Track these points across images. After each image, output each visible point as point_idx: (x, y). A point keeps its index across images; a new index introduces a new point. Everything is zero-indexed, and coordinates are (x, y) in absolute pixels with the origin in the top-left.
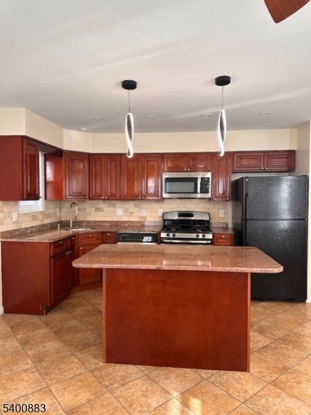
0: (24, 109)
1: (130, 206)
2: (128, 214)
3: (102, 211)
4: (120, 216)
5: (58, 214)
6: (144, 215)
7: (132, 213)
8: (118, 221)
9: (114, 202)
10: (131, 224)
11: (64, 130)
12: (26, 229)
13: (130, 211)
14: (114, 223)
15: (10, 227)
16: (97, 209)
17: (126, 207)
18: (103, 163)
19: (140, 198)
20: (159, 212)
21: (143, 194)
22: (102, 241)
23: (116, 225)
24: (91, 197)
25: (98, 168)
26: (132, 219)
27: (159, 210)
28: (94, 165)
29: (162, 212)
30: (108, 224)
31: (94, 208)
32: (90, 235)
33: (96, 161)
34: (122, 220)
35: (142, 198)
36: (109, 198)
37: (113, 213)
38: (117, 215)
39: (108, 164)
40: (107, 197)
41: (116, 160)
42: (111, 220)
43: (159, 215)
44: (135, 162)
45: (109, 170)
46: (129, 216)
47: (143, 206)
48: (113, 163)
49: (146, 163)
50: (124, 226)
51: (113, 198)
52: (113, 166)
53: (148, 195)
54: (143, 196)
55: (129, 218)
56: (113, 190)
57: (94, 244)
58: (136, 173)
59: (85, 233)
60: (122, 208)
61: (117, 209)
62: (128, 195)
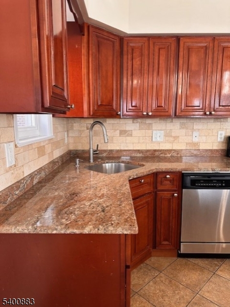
1: (175, 126)
2: (172, 139)
3: (131, 135)
4: (159, 143)
6: (195, 140)
7: (176, 138)
8: (155, 151)
10: (175, 155)
13: (173, 134)
14: (148, 154)
16: (123, 133)
17: (167, 128)
18: (146, 52)
19: (208, 113)
20: (219, 136)
21: (212, 106)
22: (156, 188)
23: (153, 156)
24: (125, 112)
25: (137, 62)
26: (176, 147)
27: (220, 132)
28: (130, 56)
29: (223, 136)
30: (140, 155)
31: (118, 131)
32: (143, 181)
33: (133, 50)
34: (160, 149)
35: (211, 114)
36: (154, 114)
37: (147, 138)
38: (153, 140)
39: (154, 55)
40: (152, 112)
41: (168, 47)
42: (145, 149)
43: (219, 140)
44: (203, 51)
45: (156, 66)
46: (172, 143)
47: (195, 127)
48: (163, 52)
49: (221, 52)
50: (165, 158)
51: (161, 114)
52: (162, 58)
53: (221, 107)
54: (212, 110)
55: (171, 145)
56: (162, 100)
57: (146, 194)
58: (202, 70)
59: (137, 178)
60: (161, 130)
61: (154, 132)
62: (187, 108)
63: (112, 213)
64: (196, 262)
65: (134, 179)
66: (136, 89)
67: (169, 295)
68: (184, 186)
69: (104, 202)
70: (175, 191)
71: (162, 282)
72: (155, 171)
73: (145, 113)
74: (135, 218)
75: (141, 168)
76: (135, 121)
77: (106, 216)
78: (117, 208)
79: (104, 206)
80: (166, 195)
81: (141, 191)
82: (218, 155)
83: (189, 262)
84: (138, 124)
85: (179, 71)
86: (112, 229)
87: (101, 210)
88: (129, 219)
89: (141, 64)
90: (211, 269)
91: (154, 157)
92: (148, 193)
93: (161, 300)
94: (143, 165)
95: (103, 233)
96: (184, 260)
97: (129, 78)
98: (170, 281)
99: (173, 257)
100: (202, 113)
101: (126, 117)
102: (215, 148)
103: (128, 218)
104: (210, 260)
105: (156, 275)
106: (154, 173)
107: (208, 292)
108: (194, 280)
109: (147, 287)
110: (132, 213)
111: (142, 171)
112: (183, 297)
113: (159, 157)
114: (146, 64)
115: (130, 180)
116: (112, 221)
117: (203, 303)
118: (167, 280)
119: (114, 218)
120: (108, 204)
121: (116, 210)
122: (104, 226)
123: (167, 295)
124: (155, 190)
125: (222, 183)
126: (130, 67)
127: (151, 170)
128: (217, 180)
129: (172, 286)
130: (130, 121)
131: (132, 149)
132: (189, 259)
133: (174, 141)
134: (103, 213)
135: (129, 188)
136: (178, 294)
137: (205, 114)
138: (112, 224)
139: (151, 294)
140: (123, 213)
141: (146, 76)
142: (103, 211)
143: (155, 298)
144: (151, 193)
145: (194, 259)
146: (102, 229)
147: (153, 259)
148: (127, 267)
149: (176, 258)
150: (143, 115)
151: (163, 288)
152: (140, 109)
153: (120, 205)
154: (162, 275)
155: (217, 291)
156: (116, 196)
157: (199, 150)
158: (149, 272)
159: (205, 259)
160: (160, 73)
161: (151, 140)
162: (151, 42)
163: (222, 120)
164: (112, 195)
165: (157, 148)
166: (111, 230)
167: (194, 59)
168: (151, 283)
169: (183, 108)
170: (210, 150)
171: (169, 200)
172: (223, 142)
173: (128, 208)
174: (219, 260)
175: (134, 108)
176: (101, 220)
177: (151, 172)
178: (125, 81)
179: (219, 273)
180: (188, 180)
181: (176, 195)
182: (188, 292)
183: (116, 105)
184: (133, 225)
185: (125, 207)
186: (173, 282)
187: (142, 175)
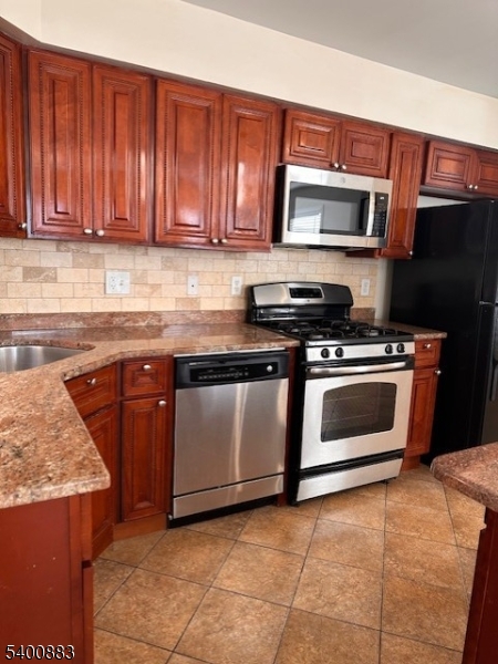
1: (151, 263)
2: (147, 290)
3: (55, 280)
4: (121, 298)
6: (193, 292)
7: (156, 287)
8: (112, 315)
10: (154, 322)
13: (150, 280)
14: (97, 321)
17: (138, 267)
18: (86, 96)
19: (215, 241)
20: (234, 286)
21: (223, 228)
22: (122, 394)
23: (108, 326)
24: (39, 225)
25: (64, 114)
26: (156, 306)
27: (235, 279)
28: (46, 97)
29: (240, 286)
30: (80, 325)
31: (20, 270)
32: (94, 381)
33: (54, 83)
34: (124, 310)
35: (220, 241)
36: (109, 233)
37: (93, 286)
38: (109, 291)
39: (103, 105)
40: (104, 229)
41: (134, 92)
42: (89, 310)
43: (234, 292)
44: (202, 115)
45: (109, 129)
46: (148, 297)
47: (192, 267)
48: (122, 102)
49: (234, 124)
50: (136, 329)
51: (123, 235)
52: (122, 116)
53: (237, 232)
54: (222, 236)
55: (147, 302)
56: (124, 205)
57: (100, 409)
58: (202, 154)
59: (79, 376)
60: (123, 270)
61: (109, 274)
62: (177, 227)
63: (42, 456)
64: (202, 529)
65: (74, 378)
66: (65, 174)
67: (157, 607)
68: (177, 384)
69: (16, 436)
70: (161, 395)
71: (141, 586)
72: (119, 357)
73: (89, 231)
74: (99, 457)
75: (87, 353)
76: (62, 248)
77: (29, 464)
78: (52, 445)
79: (18, 444)
80: (143, 406)
81: (91, 402)
82: (232, 320)
83: (190, 534)
84: (70, 254)
85: (158, 149)
86: (52, 488)
87: (11, 454)
88: (86, 462)
89: (75, 121)
90: (230, 535)
91: (110, 329)
92: (106, 407)
93: (142, 621)
94: (90, 348)
95: (29, 502)
96: (179, 532)
97: (47, 146)
98: (157, 580)
99: (159, 530)
100: (203, 240)
101: (41, 236)
102: (228, 307)
103: (84, 459)
104: (226, 518)
105: (127, 575)
106: (115, 363)
107: (229, 577)
108: (201, 563)
109: (109, 607)
110: (91, 449)
111: (92, 359)
112: (185, 602)
113: (123, 329)
114: (86, 122)
115: (65, 382)
116: (47, 472)
117: (222, 602)
118: (151, 580)
119: (51, 464)
120: (26, 439)
121: (49, 449)
122: (30, 487)
123: (153, 609)
124: (120, 399)
125: (244, 371)
126: (48, 122)
127: (111, 356)
128: (237, 367)
129: (160, 588)
130: (50, 247)
131: (58, 311)
132: (188, 527)
133: (152, 293)
134: (18, 461)
135: (68, 398)
136: (174, 599)
137: (211, 242)
138: (50, 479)
139: (121, 617)
140: (70, 452)
141: (86, 147)
142: (18, 455)
143: (130, 622)
144: (111, 406)
145: (198, 525)
146: (24, 495)
147: (117, 546)
148: (86, 564)
149: (164, 532)
150: (85, 234)
151: (143, 596)
152: (75, 221)
153: (57, 438)
154: (139, 572)
155: (242, 570)
156: (41, 419)
157: (199, 312)
158: (111, 573)
159: (217, 520)
160: (117, 146)
161: (102, 292)
162: (96, 76)
163: (238, 255)
164: (31, 418)
165: (116, 309)
166: (49, 491)
167: (187, 130)
168: (119, 595)
169: (169, 227)
170: (219, 311)
171: (149, 416)
172: (239, 297)
173: (78, 440)
174: (241, 514)
175: (61, 217)
176: (17, 475)
177: (112, 360)
178: (36, 154)
179: (244, 538)
180: (185, 371)
181: (162, 402)
182: (193, 589)
183: (15, 205)
184: (98, 471)
185: (69, 438)
186: (163, 578)
187: (92, 368)
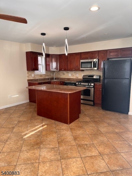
0: (30, 43)
1: (73, 73)
2: (72, 76)
4: (70, 77)
5: (52, 75)
7: (74, 75)
9: (68, 71)
11: (50, 47)
12: (38, 79)
14: (68, 79)
15: (31, 78)
16: (63, 74)
37: (68, 75)
50: (71, 80)
60: (70, 73)
170: (80, 79)
